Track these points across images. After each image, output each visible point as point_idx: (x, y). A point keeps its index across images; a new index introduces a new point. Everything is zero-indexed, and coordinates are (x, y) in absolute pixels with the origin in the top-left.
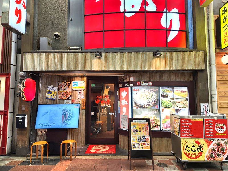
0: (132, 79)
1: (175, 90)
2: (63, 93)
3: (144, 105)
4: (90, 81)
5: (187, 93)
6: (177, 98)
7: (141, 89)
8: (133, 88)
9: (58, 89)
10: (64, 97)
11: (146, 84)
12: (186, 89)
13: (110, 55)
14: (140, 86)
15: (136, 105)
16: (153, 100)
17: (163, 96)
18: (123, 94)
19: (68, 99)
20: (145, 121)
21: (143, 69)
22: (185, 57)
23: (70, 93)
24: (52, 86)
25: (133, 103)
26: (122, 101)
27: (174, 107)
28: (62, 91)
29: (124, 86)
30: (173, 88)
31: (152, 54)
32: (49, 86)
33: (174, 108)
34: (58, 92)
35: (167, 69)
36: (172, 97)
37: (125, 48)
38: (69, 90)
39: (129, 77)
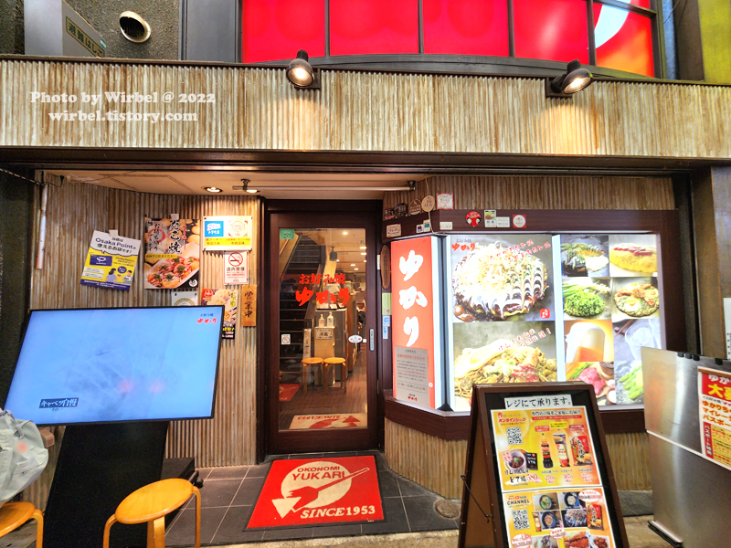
0: (445, 202)
1: (611, 248)
2: (163, 261)
3: (497, 307)
5: (654, 256)
6: (620, 280)
7: (484, 243)
8: (449, 240)
9: (145, 246)
10: (169, 278)
11: (504, 222)
12: (651, 243)
13: (356, 84)
14: (479, 227)
15: (465, 307)
16: (532, 287)
17: (569, 271)
18: (408, 264)
19: (185, 287)
21: (503, 149)
23: (195, 264)
24: (114, 233)
25: (451, 300)
26: (402, 293)
27: (608, 313)
28: (160, 254)
29: (409, 226)
30: (604, 240)
31: (539, 88)
33: (610, 316)
34: (144, 260)
35: (601, 152)
36: (600, 275)
37: (423, 57)
38: (189, 252)
39: (435, 193)
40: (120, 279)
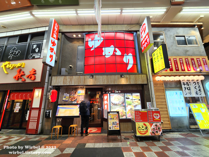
0: (110, 89)
1: (133, 95)
2: (72, 97)
3: (117, 104)
4: (87, 90)
5: (139, 96)
6: (134, 100)
7: (115, 95)
8: (111, 94)
9: (70, 95)
10: (73, 99)
11: (118, 92)
12: (138, 94)
13: (97, 77)
14: (114, 93)
15: (113, 104)
16: (122, 101)
17: (127, 98)
18: (105, 97)
19: (75, 101)
20: (116, 113)
21: (115, 84)
22: (137, 77)
23: (76, 97)
24: (66, 93)
25: (111, 103)
26: (105, 101)
28: (72, 96)
29: (105, 93)
30: (132, 94)
31: (119, 76)
32: (65, 94)
33: (133, 105)
34: (70, 97)
35: (128, 84)
36: (131, 99)
37: (105, 73)
38: (76, 96)
39: (108, 88)
40: (67, 100)
